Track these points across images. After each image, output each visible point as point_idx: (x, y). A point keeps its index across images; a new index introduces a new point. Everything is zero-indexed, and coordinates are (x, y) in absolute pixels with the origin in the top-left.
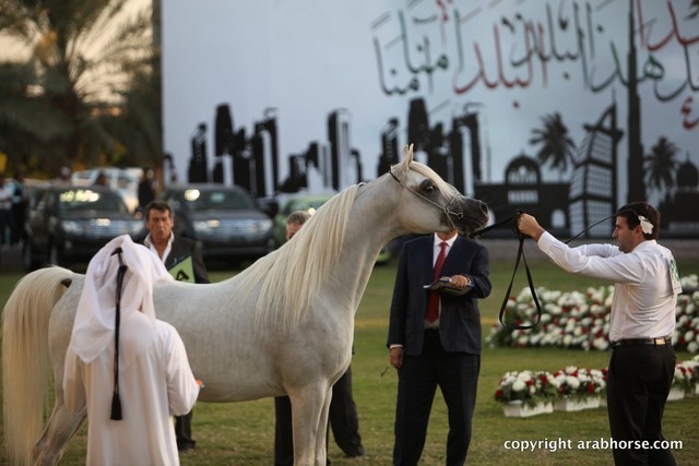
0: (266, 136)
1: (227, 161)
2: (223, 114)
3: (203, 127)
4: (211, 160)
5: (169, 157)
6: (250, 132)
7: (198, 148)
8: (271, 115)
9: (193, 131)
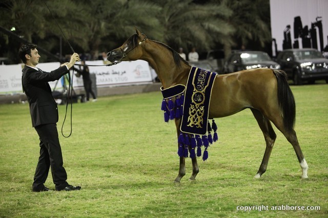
0: (317, 29)
1: (300, 40)
2: (298, 21)
3: (289, 27)
4: (293, 40)
5: (274, 40)
6: (310, 27)
7: (287, 36)
8: (319, 20)
9: (284, 28)
